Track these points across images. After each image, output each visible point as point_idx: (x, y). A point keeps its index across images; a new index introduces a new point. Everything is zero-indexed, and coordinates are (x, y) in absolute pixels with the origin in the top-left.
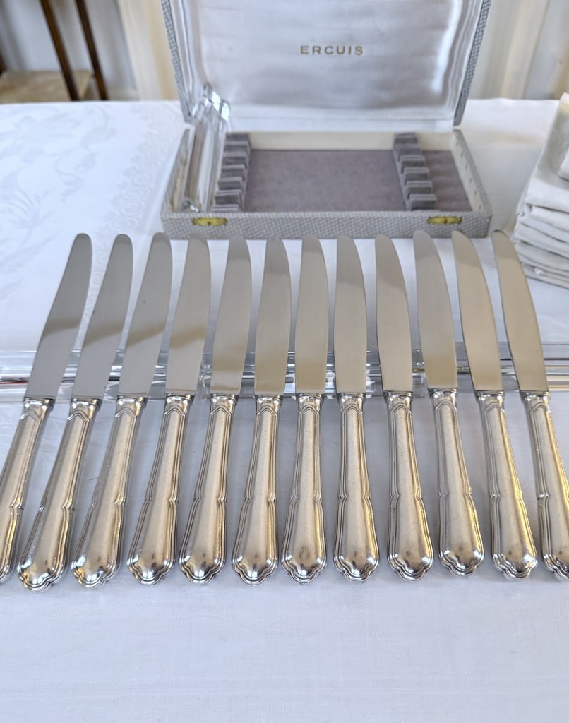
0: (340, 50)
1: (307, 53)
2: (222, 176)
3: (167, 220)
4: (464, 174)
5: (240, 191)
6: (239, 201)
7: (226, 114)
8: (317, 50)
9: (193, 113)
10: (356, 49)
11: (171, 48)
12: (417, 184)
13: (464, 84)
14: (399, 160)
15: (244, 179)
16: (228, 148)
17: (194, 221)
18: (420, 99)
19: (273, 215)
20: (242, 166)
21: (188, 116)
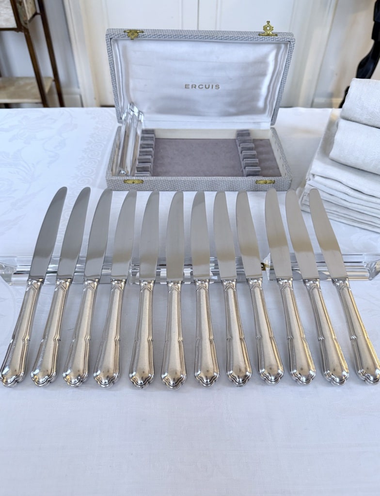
0: (207, 87)
1: (188, 88)
2: (140, 155)
3: (109, 181)
4: (277, 154)
5: (150, 164)
6: (150, 170)
7: (142, 118)
8: (194, 86)
9: (123, 118)
10: (216, 86)
11: (113, 84)
12: (249, 161)
13: (276, 104)
14: (239, 146)
15: (152, 157)
16: (143, 138)
17: (125, 181)
18: (252, 110)
19: (169, 178)
20: (151, 149)
21: (120, 119)
